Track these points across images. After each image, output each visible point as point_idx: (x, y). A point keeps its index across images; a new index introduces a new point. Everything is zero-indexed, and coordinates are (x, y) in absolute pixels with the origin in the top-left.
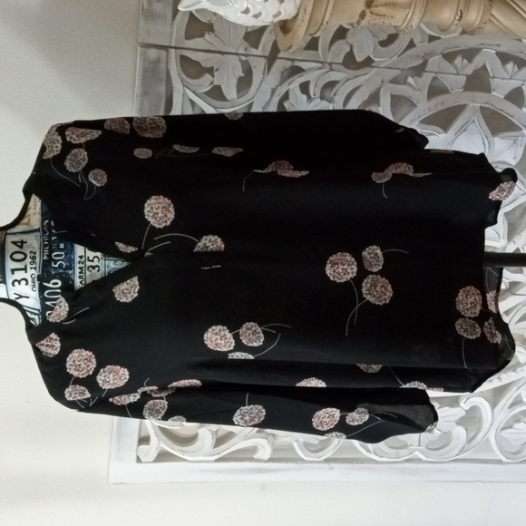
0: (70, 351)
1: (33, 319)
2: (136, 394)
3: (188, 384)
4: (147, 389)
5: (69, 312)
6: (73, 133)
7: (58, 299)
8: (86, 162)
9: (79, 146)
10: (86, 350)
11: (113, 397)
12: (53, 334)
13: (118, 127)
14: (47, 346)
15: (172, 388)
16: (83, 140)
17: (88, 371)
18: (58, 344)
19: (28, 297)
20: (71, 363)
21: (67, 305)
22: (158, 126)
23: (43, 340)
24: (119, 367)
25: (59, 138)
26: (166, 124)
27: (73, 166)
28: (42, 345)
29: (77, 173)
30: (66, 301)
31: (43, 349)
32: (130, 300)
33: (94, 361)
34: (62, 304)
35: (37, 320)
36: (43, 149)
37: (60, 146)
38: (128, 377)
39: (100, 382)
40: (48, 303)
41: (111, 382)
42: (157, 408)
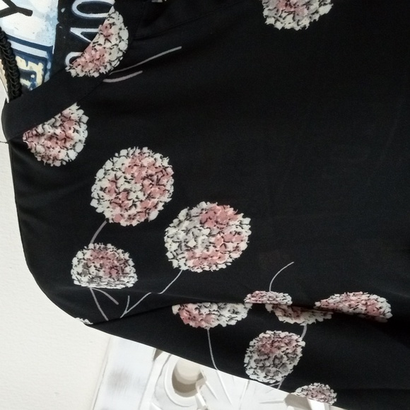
0: (110, 153)
1: (28, 75)
2: (239, 307)
3: (362, 308)
4: (269, 297)
5: (126, 54)
10: (155, 149)
11: (183, 302)
12: (74, 107)
14: (50, 138)
15: (324, 310)
17: (147, 211)
18: (80, 135)
19: (28, 13)
20: (105, 184)
21: (125, 34)
23: (43, 121)
24: (230, 211)
28: (38, 135)
30: (126, 23)
31: (38, 146)
32: (306, 22)
33: (169, 183)
34: (114, 30)
35: (39, 73)
38: (243, 246)
39: (171, 246)
40: (77, 31)
41: (198, 252)
42: (278, 353)
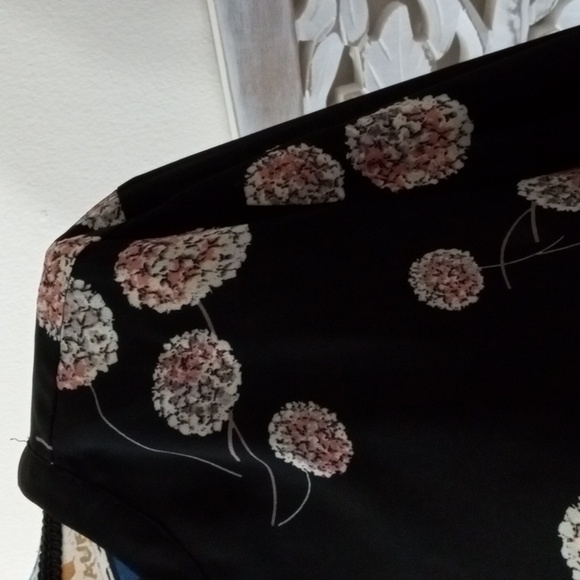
6: (144, 271)
8: (238, 380)
9: (186, 319)
13: (296, 186)
16: (194, 292)
22: (443, 135)
25: (97, 301)
26: (471, 114)
27: (188, 407)
29: (217, 438)
36: (47, 352)
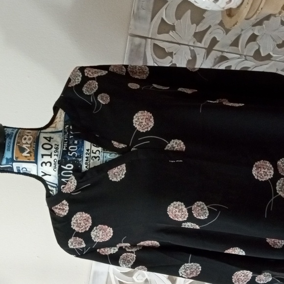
0: (75, 213)
1: (52, 191)
2: (115, 248)
3: (150, 244)
4: (123, 245)
5: (76, 187)
6: (89, 71)
7: (69, 177)
8: (97, 89)
9: (93, 79)
10: (86, 213)
11: (100, 248)
12: (65, 201)
13: (118, 70)
14: (59, 209)
15: (140, 246)
16: (95, 76)
17: (86, 228)
18: (67, 208)
19: (50, 175)
20: (75, 221)
21: (76, 181)
22: (144, 72)
23: (57, 204)
24: (107, 227)
25: (80, 74)
26: (149, 70)
27: (88, 91)
28: (56, 208)
29: (90, 96)
30: (76, 178)
31: (57, 211)
32: (119, 180)
33: (90, 221)
34: (73, 181)
35: (54, 191)
37: (80, 79)
38: (112, 235)
39: (93, 236)
40: (63, 180)
41: (100, 237)
42: (129, 259)
